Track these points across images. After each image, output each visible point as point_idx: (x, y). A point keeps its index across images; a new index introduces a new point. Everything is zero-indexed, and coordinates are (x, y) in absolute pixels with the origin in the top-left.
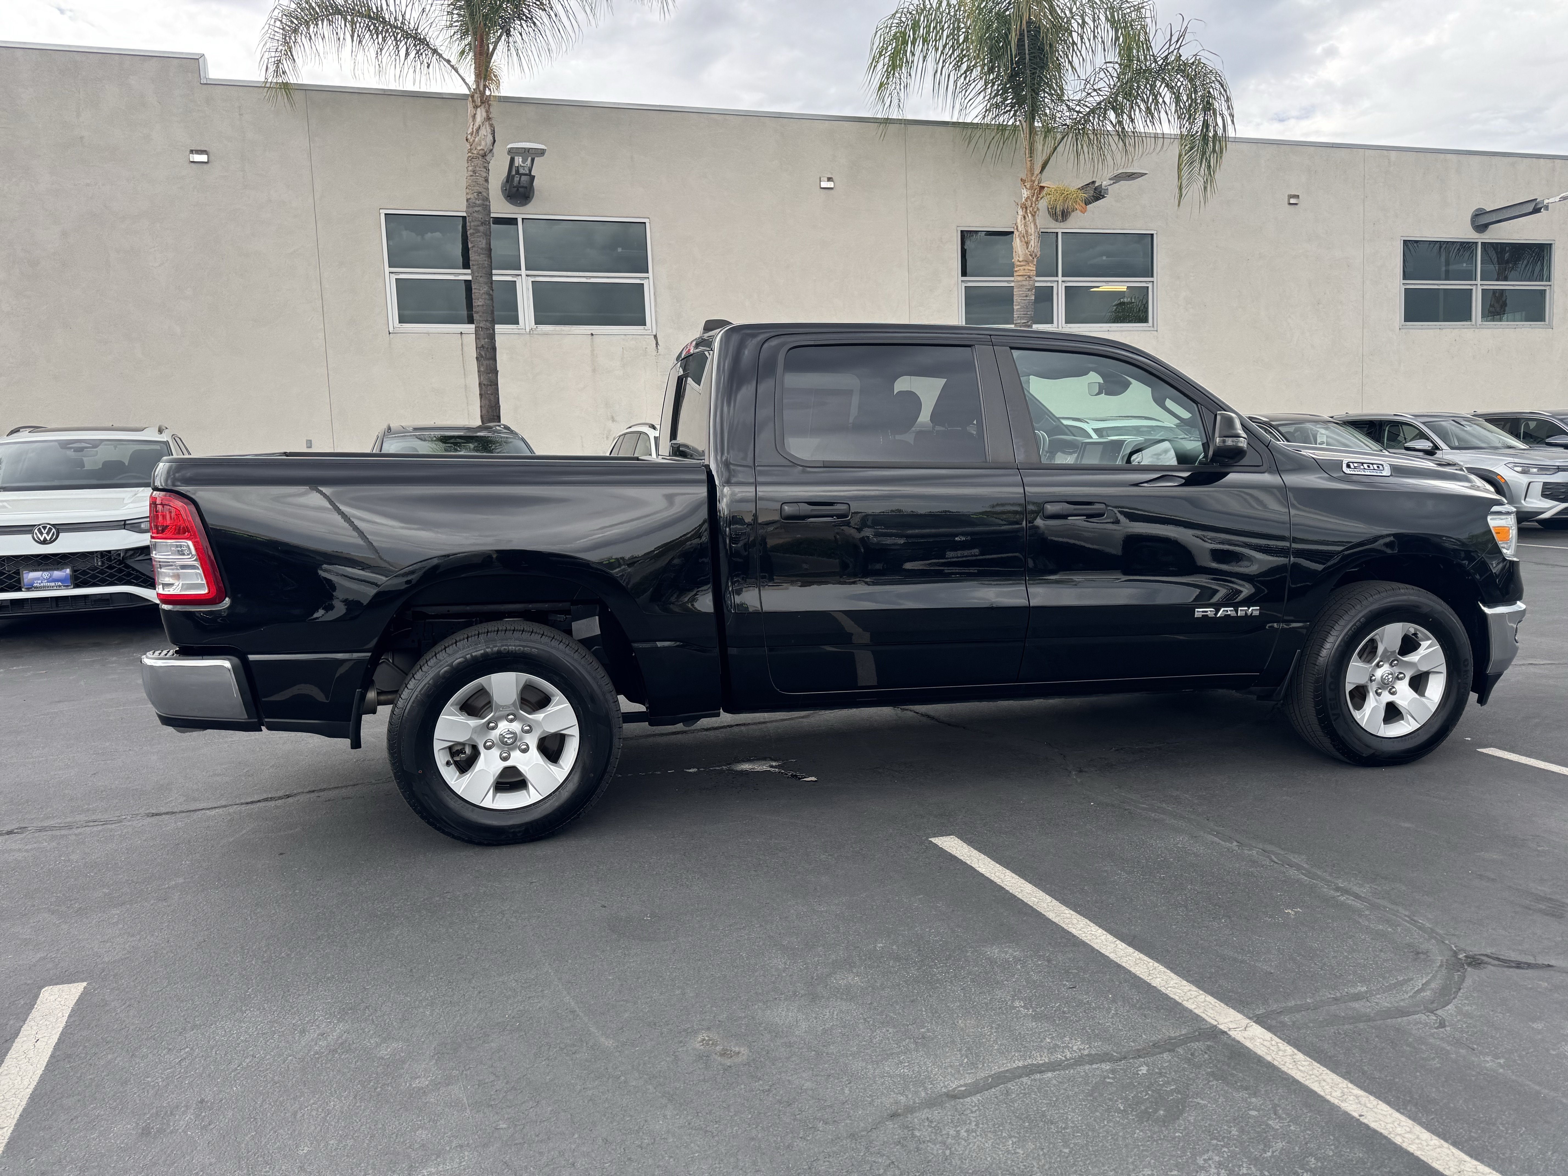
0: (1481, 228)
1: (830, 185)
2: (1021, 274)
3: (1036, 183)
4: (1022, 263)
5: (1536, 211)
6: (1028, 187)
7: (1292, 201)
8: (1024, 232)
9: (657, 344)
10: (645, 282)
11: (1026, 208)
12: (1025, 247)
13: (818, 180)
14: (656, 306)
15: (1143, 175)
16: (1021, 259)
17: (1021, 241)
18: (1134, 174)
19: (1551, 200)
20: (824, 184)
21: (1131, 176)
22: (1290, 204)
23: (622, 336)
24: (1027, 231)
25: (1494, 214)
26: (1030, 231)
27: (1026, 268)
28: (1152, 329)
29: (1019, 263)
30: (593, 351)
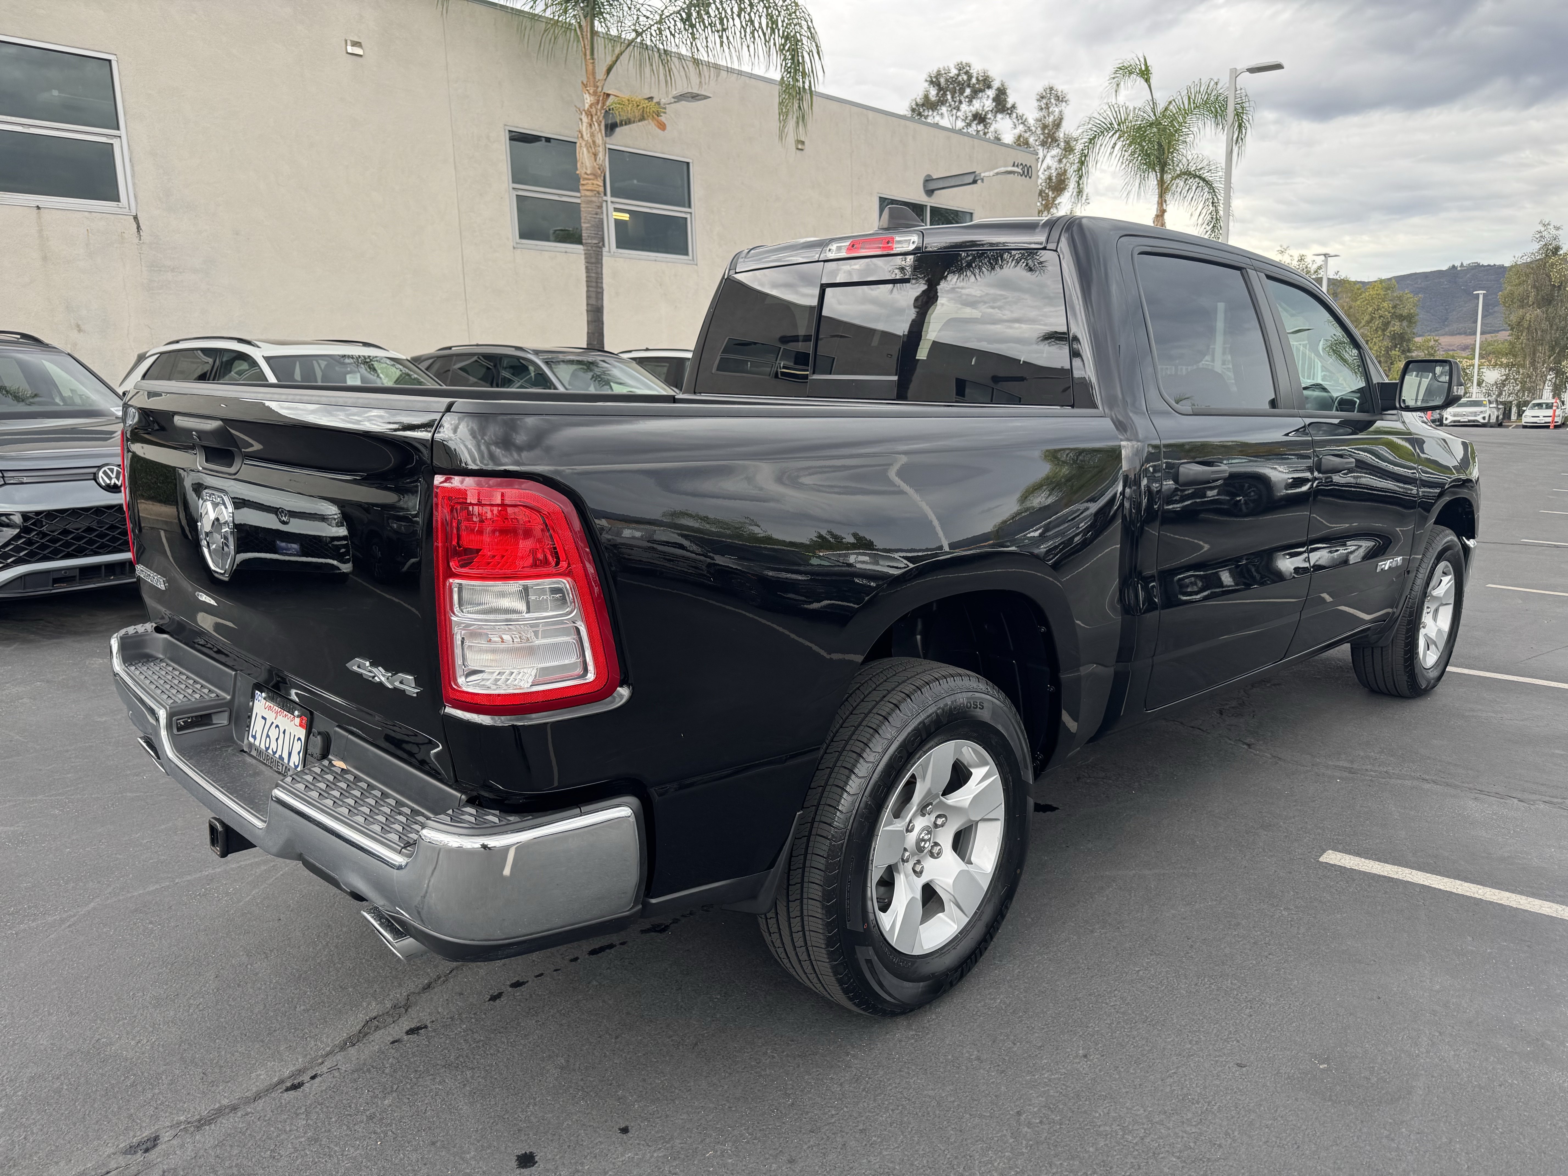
0: (930, 192)
1: (358, 51)
2: (589, 188)
3: (600, 89)
4: (590, 177)
5: (975, 182)
6: (591, 91)
7: (800, 147)
8: (590, 141)
9: (138, 227)
10: (116, 142)
11: (592, 116)
12: (593, 158)
13: (344, 43)
14: (133, 176)
15: (706, 97)
16: (589, 172)
17: (589, 152)
18: (698, 95)
19: (987, 174)
20: (350, 49)
21: (695, 97)
22: (798, 149)
23: (86, 214)
24: (594, 142)
25: (941, 182)
26: (597, 141)
27: (595, 182)
28: (692, 262)
29: (586, 176)
30: (40, 231)
